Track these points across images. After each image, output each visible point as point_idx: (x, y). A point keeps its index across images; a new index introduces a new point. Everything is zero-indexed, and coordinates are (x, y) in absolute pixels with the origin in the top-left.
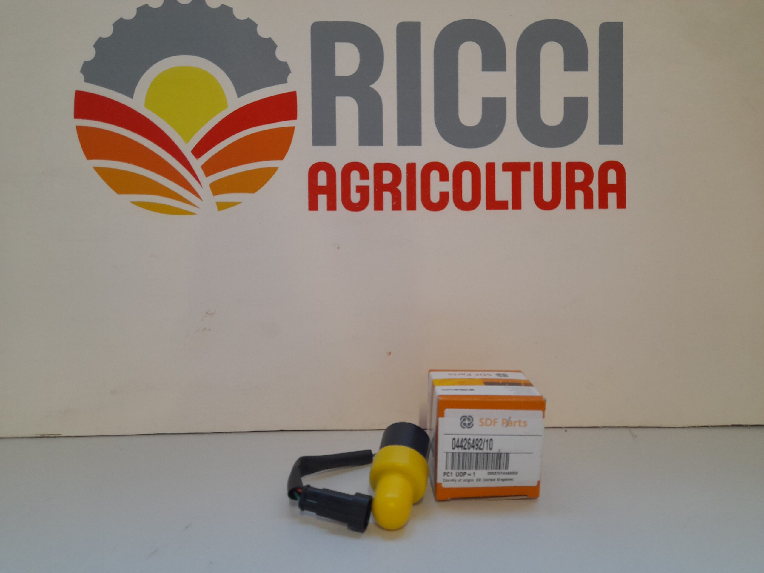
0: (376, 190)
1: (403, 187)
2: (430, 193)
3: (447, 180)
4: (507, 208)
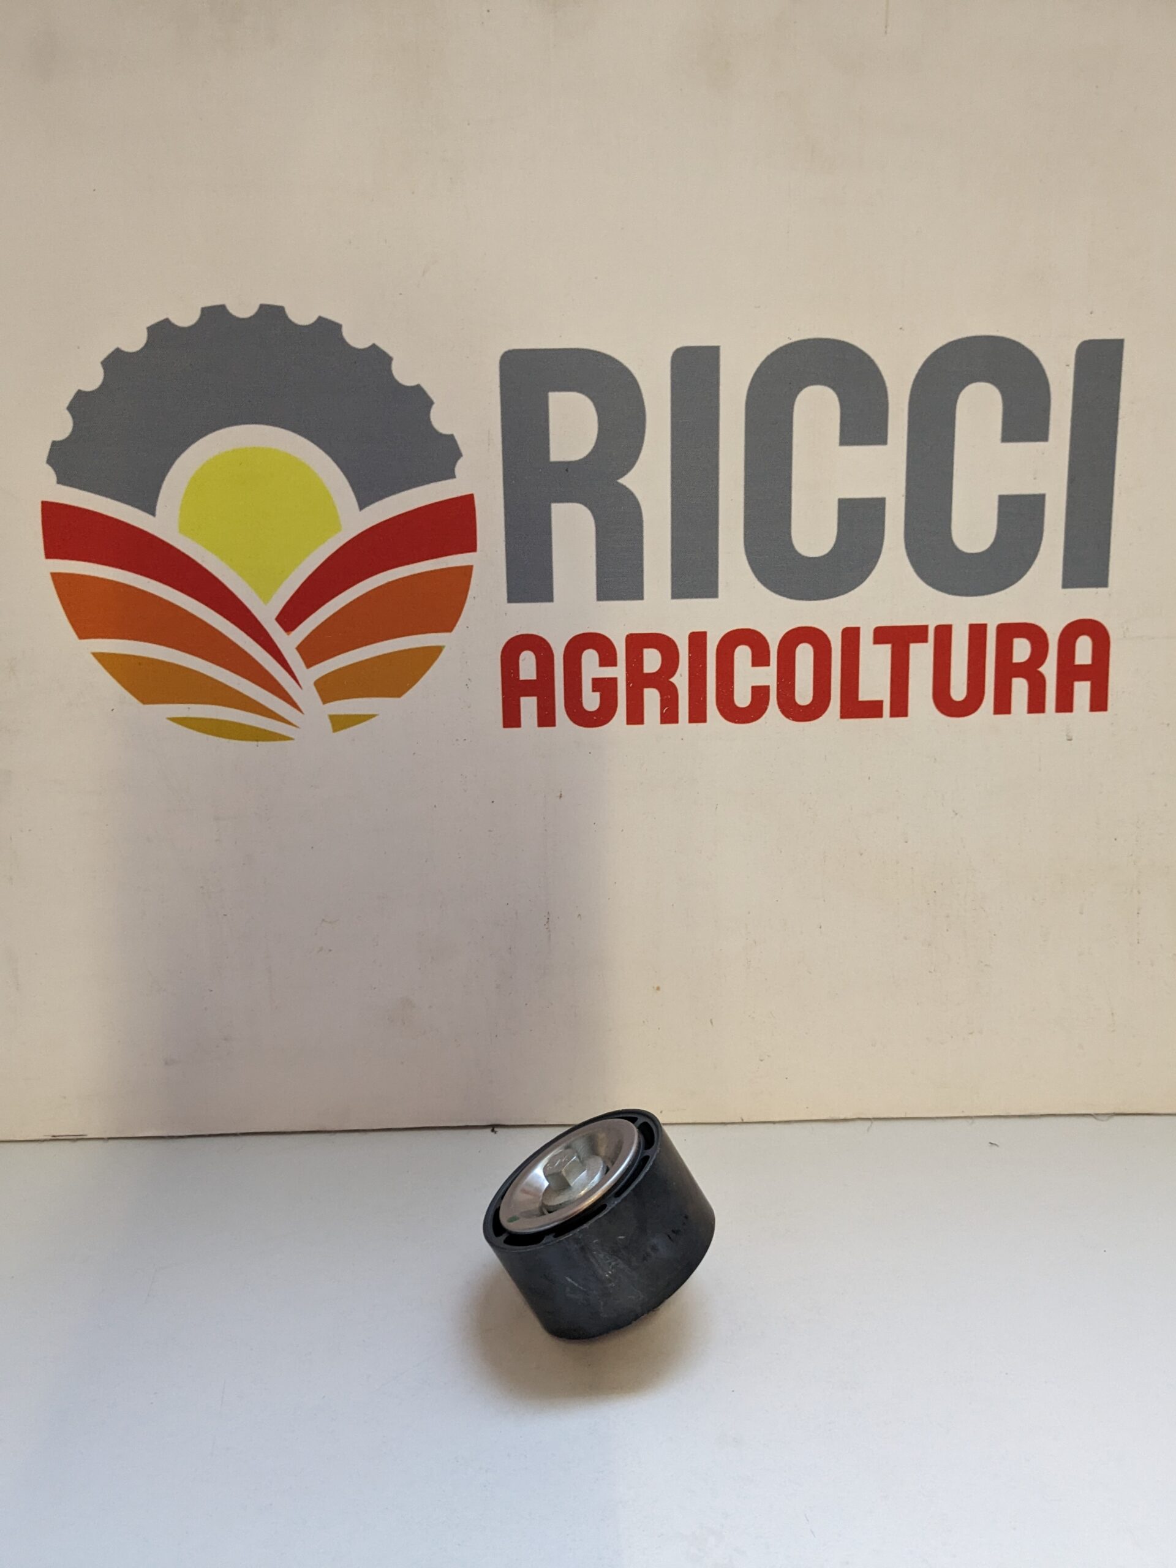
0: (631, 685)
1: (681, 680)
2: (733, 689)
3: (767, 664)
4: (879, 714)
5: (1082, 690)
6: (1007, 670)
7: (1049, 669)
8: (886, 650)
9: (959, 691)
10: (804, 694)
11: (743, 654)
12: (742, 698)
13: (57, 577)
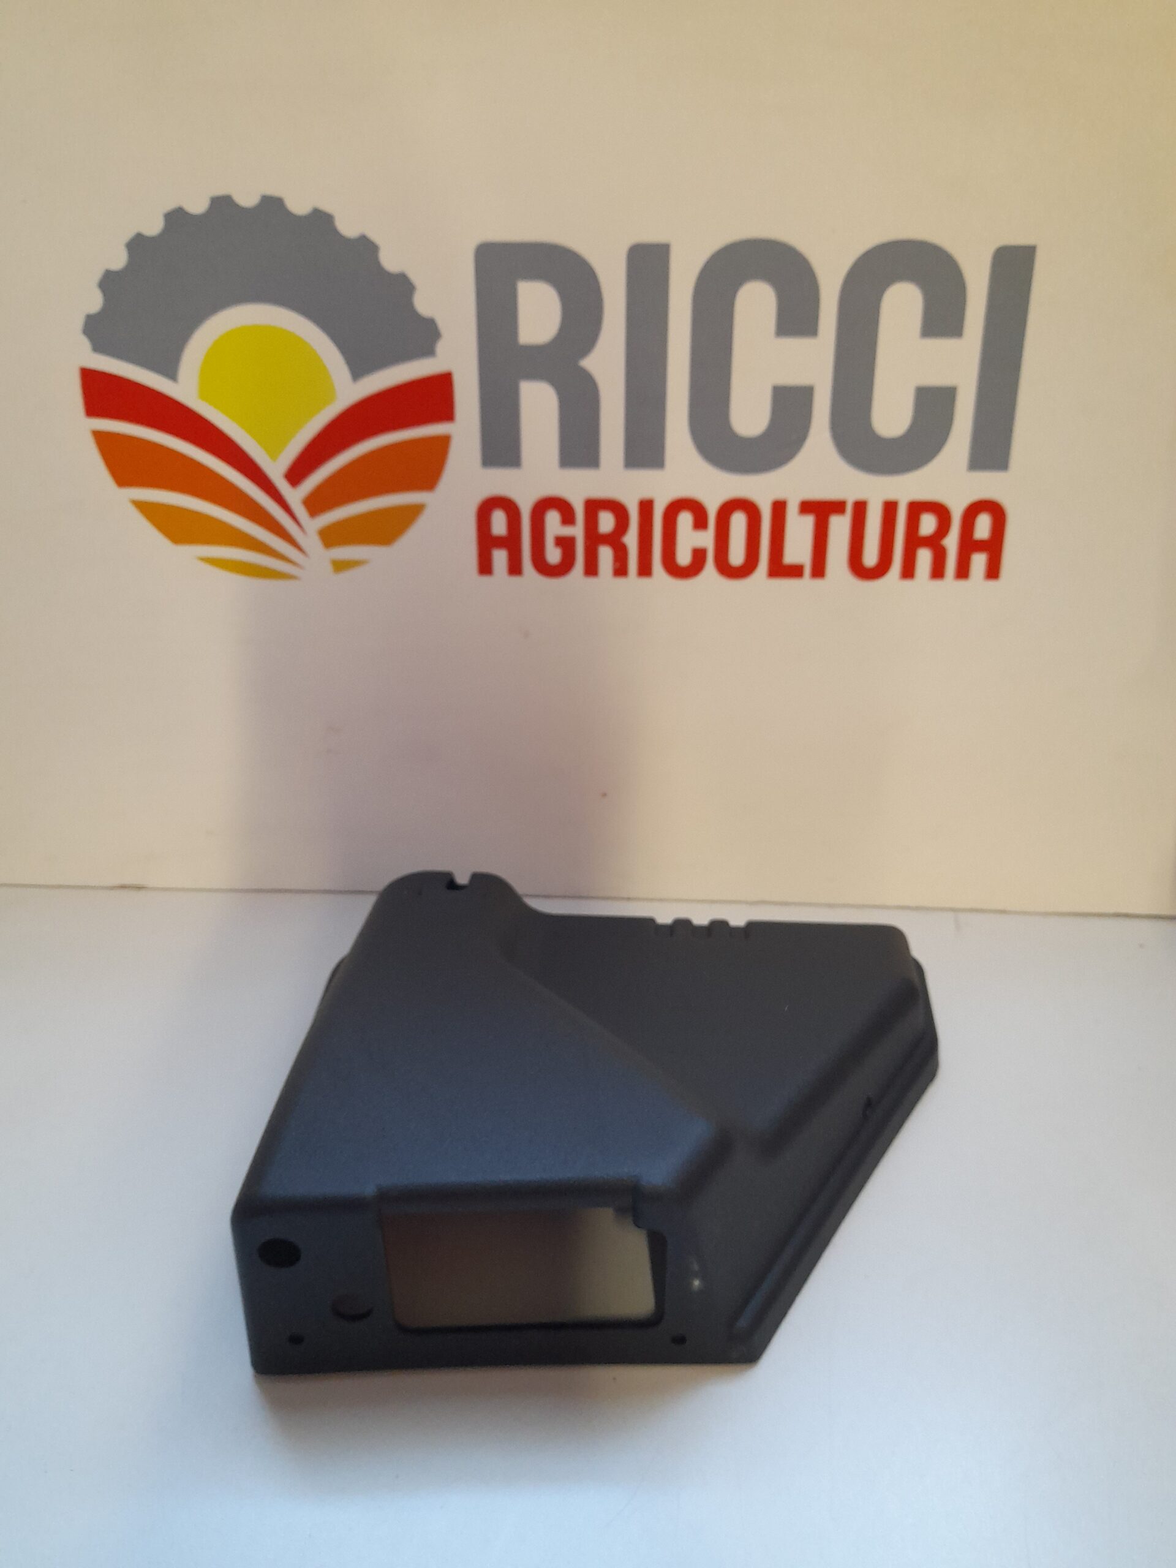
0: (588, 543)
1: (631, 539)
2: (676, 550)
3: (705, 528)
4: (801, 576)
5: (979, 561)
6: (914, 541)
7: (951, 542)
8: (809, 521)
9: (871, 557)
10: (737, 555)
11: (685, 520)
12: (684, 558)
13: (98, 434)
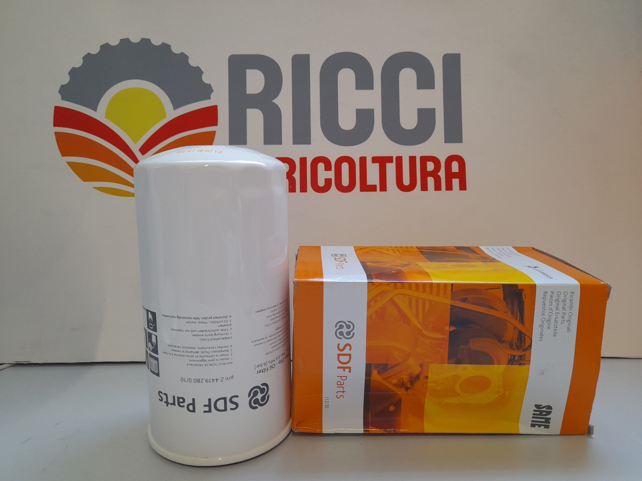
1: (297, 175)
2: (317, 179)
3: (331, 170)
4: (376, 190)
5: (456, 182)
6: (425, 174)
7: (442, 174)
8: (377, 165)
9: (406, 181)
10: (345, 182)
11: (321, 166)
12: (321, 183)
13: (57, 134)
